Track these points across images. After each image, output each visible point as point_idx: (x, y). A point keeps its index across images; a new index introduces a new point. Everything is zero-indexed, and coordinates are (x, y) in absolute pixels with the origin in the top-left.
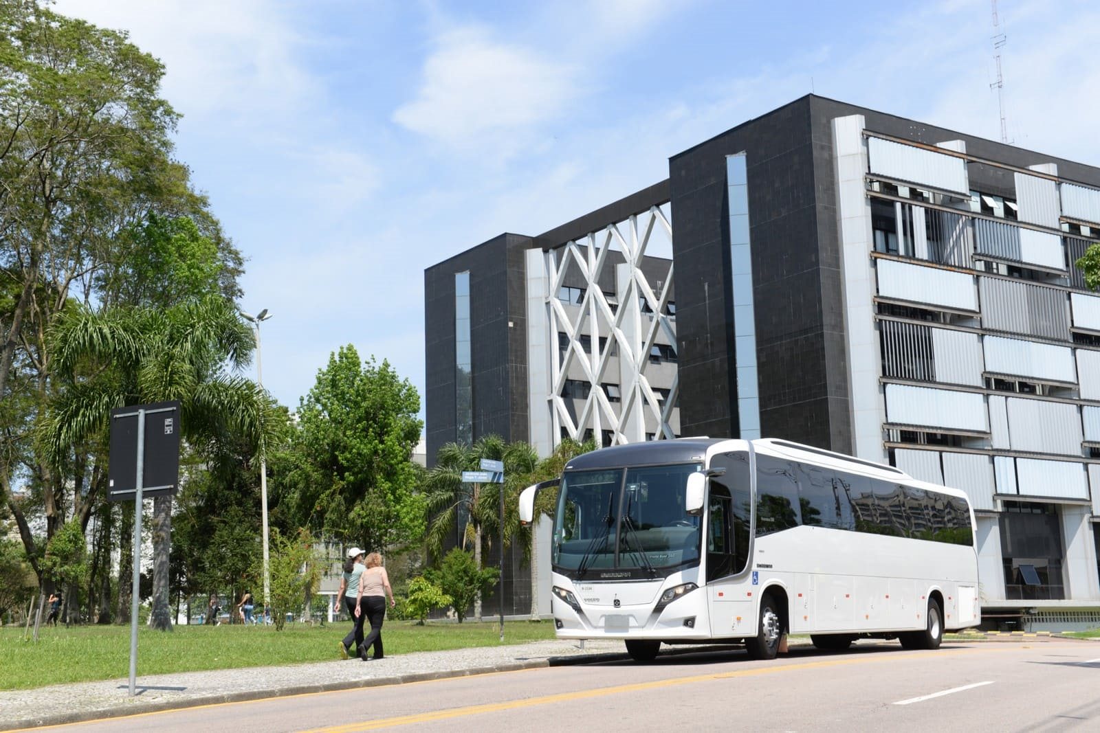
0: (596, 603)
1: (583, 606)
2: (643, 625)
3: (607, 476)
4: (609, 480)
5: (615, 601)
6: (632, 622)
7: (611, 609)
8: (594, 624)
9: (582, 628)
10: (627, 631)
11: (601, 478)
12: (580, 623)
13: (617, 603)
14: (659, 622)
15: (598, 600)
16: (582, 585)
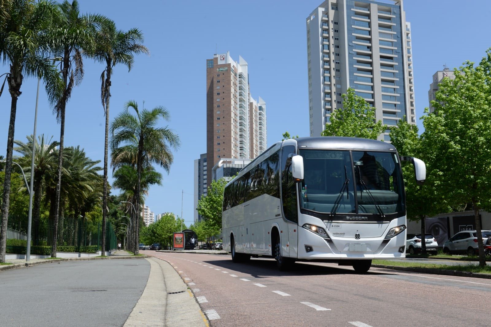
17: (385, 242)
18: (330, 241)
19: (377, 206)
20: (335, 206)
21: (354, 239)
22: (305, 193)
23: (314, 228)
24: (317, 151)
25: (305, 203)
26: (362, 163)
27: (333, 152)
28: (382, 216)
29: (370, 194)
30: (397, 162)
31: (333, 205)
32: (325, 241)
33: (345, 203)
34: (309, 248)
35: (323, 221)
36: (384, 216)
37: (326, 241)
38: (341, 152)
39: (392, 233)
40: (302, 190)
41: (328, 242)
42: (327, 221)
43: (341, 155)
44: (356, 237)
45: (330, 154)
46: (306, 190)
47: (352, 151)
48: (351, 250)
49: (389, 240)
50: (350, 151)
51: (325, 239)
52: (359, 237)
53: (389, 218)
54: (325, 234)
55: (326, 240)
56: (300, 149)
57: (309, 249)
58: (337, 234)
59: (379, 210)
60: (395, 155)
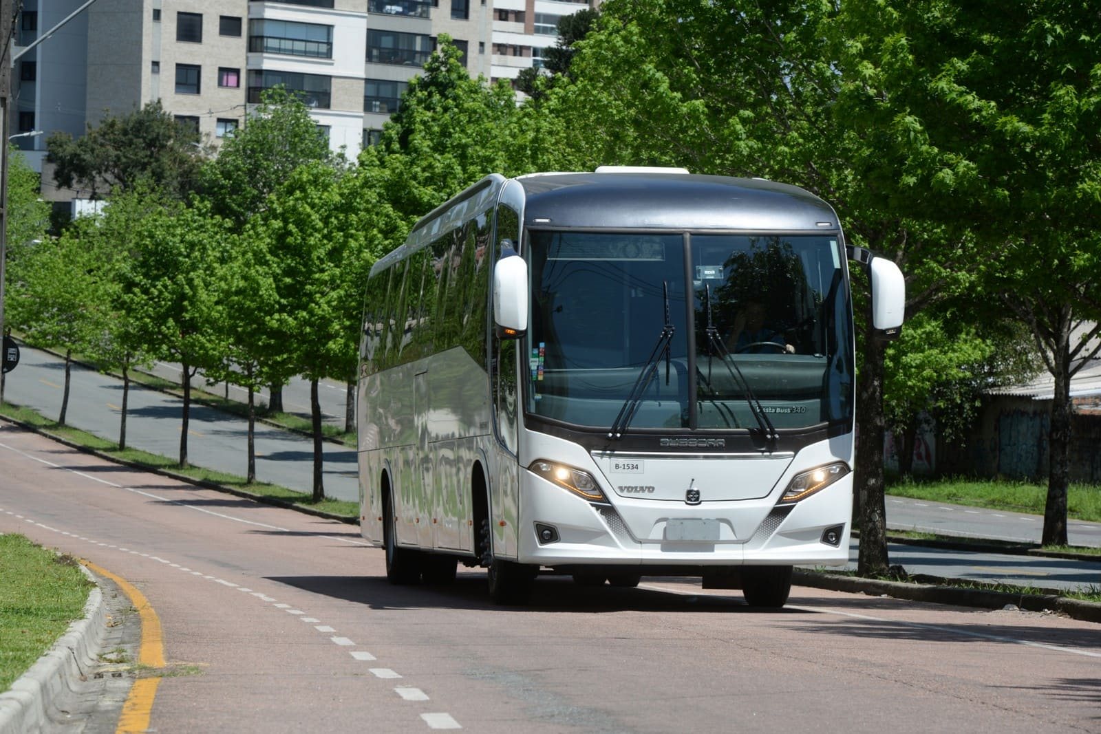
0: (646, 494)
1: (616, 501)
2: (745, 537)
3: (646, 247)
4: (654, 254)
5: (689, 492)
6: (725, 532)
7: (682, 508)
8: (639, 534)
9: (611, 543)
10: (712, 550)
11: (631, 248)
12: (606, 533)
13: (693, 497)
14: (779, 534)
15: (651, 489)
16: (615, 461)
17: (780, 512)
18: (608, 511)
19: (754, 403)
20: (626, 405)
21: (682, 506)
22: (541, 368)
23: (562, 474)
24: (583, 236)
25: (538, 397)
26: (720, 271)
27: (633, 237)
28: (769, 436)
29: (734, 371)
30: (837, 265)
31: (624, 402)
32: (593, 509)
33: (658, 397)
34: (546, 532)
35: (589, 453)
36: (777, 436)
37: (597, 510)
38: (657, 239)
39: (800, 486)
40: (531, 359)
41: (602, 513)
42: (600, 452)
43: (657, 247)
44: (689, 499)
45: (621, 245)
46: (542, 359)
47: (692, 234)
48: (670, 537)
49: (789, 509)
50: (688, 236)
51: (592, 505)
52: (697, 499)
53: (795, 442)
54: (594, 489)
55: (598, 508)
56: (530, 231)
57: (548, 533)
58: (630, 489)
59: (761, 416)
60: (833, 244)
